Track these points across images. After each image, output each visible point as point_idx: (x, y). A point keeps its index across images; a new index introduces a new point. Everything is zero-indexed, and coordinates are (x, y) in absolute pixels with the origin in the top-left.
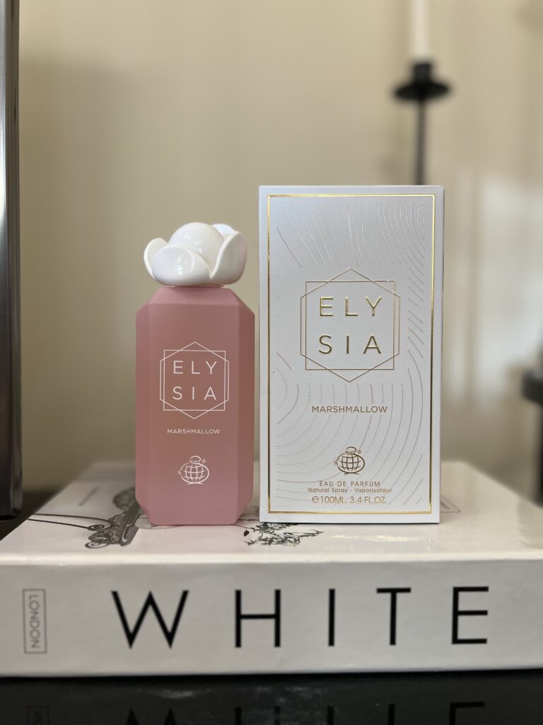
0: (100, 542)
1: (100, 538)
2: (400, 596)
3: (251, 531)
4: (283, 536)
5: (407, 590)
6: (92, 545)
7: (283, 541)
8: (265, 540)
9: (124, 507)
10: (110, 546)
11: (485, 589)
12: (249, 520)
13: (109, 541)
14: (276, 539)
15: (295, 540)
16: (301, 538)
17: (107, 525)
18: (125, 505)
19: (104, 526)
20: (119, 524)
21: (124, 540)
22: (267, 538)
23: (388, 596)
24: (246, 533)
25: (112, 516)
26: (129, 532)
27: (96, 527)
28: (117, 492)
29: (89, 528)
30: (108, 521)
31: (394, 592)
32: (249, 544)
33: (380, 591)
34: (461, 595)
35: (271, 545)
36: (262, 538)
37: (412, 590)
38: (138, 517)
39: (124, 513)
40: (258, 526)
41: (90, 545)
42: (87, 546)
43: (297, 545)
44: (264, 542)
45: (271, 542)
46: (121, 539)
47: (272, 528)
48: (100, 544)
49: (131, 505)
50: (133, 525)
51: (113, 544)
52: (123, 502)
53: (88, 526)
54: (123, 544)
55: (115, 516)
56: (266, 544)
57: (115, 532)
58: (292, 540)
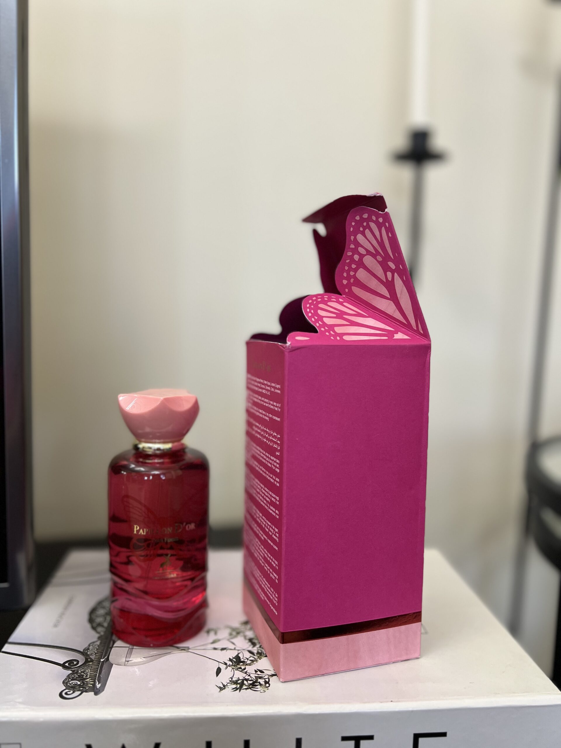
0: (74, 688)
1: (74, 682)
2: (363, 743)
3: (223, 667)
4: (253, 676)
5: (371, 738)
6: (66, 694)
7: (253, 685)
8: (236, 683)
9: (100, 629)
10: (84, 693)
11: (444, 734)
12: (223, 649)
13: (83, 688)
14: (247, 680)
15: (266, 682)
16: (271, 679)
17: (82, 660)
18: (100, 625)
19: (78, 662)
20: (93, 657)
21: (98, 686)
22: (239, 680)
23: (352, 743)
24: (219, 671)
25: (86, 646)
26: (103, 671)
27: (70, 662)
28: (92, 603)
29: (63, 666)
30: (83, 653)
31: (357, 740)
32: (220, 688)
33: (344, 739)
34: (421, 740)
35: (242, 691)
36: (234, 679)
37: (375, 737)
38: (112, 647)
39: (99, 638)
40: (230, 660)
41: (63, 694)
42: (61, 695)
43: (266, 689)
44: (234, 686)
45: (242, 684)
46: (95, 682)
47: (243, 662)
48: (74, 692)
49: (106, 624)
50: (108, 659)
51: (86, 692)
52: (99, 620)
53: (62, 662)
54: (96, 694)
55: (89, 645)
56: (236, 689)
57: (88, 671)
58: (262, 681)
